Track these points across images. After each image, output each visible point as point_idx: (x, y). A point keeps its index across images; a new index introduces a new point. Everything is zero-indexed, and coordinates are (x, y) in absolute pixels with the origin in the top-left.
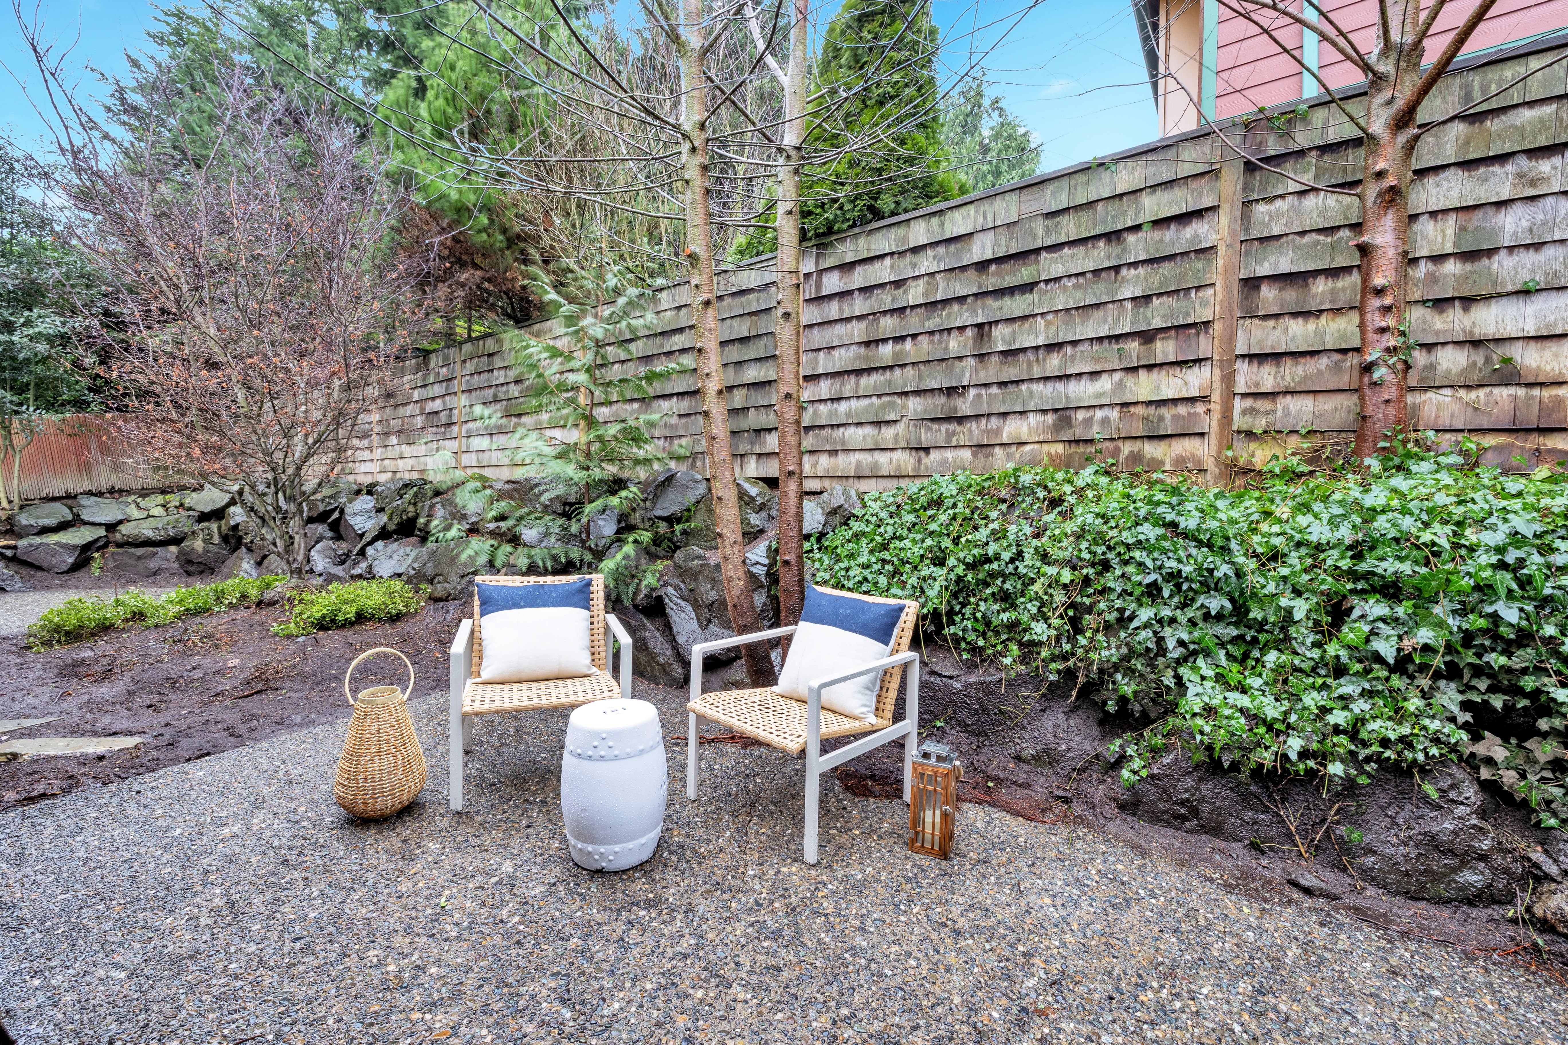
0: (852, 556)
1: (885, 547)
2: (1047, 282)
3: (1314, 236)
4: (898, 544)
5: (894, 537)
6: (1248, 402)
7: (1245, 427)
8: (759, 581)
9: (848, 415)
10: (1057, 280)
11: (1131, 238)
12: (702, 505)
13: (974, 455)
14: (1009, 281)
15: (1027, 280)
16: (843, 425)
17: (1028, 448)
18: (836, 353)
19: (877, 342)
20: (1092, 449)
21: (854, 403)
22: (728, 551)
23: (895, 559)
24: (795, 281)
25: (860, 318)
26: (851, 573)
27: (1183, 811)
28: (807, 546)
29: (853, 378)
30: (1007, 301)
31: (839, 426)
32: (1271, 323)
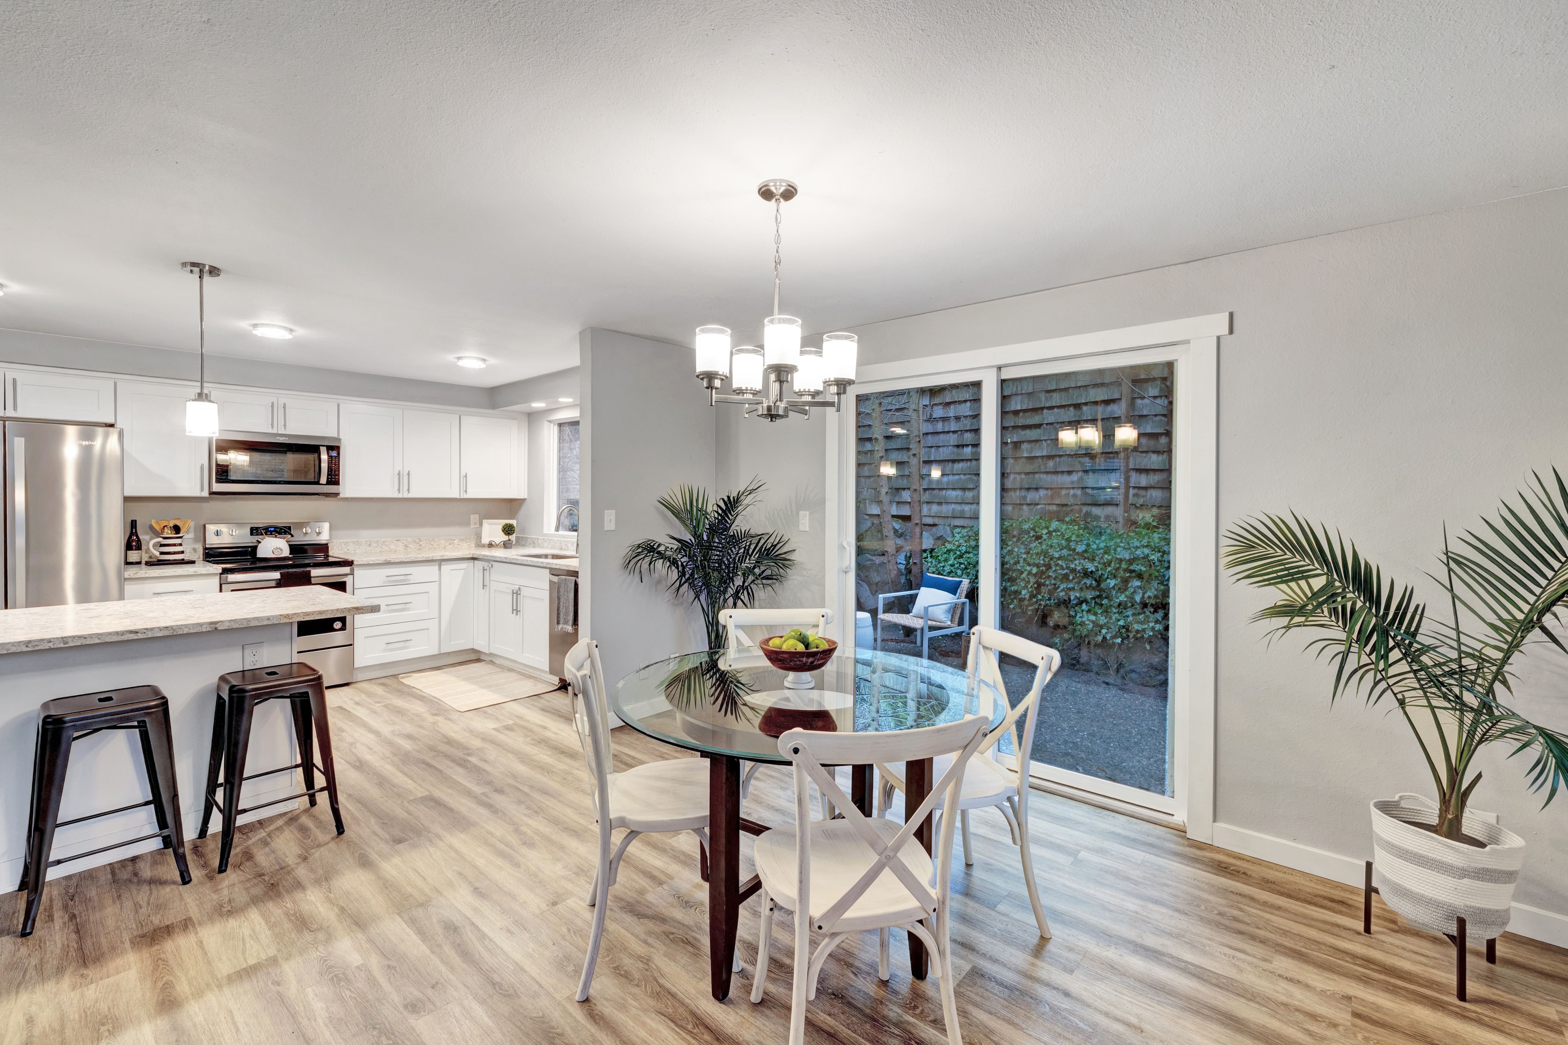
0: (946, 560)
1: (961, 557)
2: (1047, 424)
3: (1160, 417)
4: (968, 555)
5: (966, 552)
6: (1136, 491)
7: (1134, 503)
8: (901, 572)
9: (948, 483)
10: (1051, 424)
11: (1085, 408)
12: (869, 532)
13: (1013, 508)
14: (1029, 421)
15: (1037, 422)
16: (945, 489)
17: (1039, 507)
18: (941, 449)
19: (963, 446)
20: (1069, 509)
21: (951, 477)
22: (890, 558)
23: (966, 563)
24: (918, 440)
25: (954, 432)
26: (945, 568)
27: (1074, 662)
28: (925, 555)
29: (950, 464)
30: (1028, 432)
31: (943, 489)
32: (1144, 455)
